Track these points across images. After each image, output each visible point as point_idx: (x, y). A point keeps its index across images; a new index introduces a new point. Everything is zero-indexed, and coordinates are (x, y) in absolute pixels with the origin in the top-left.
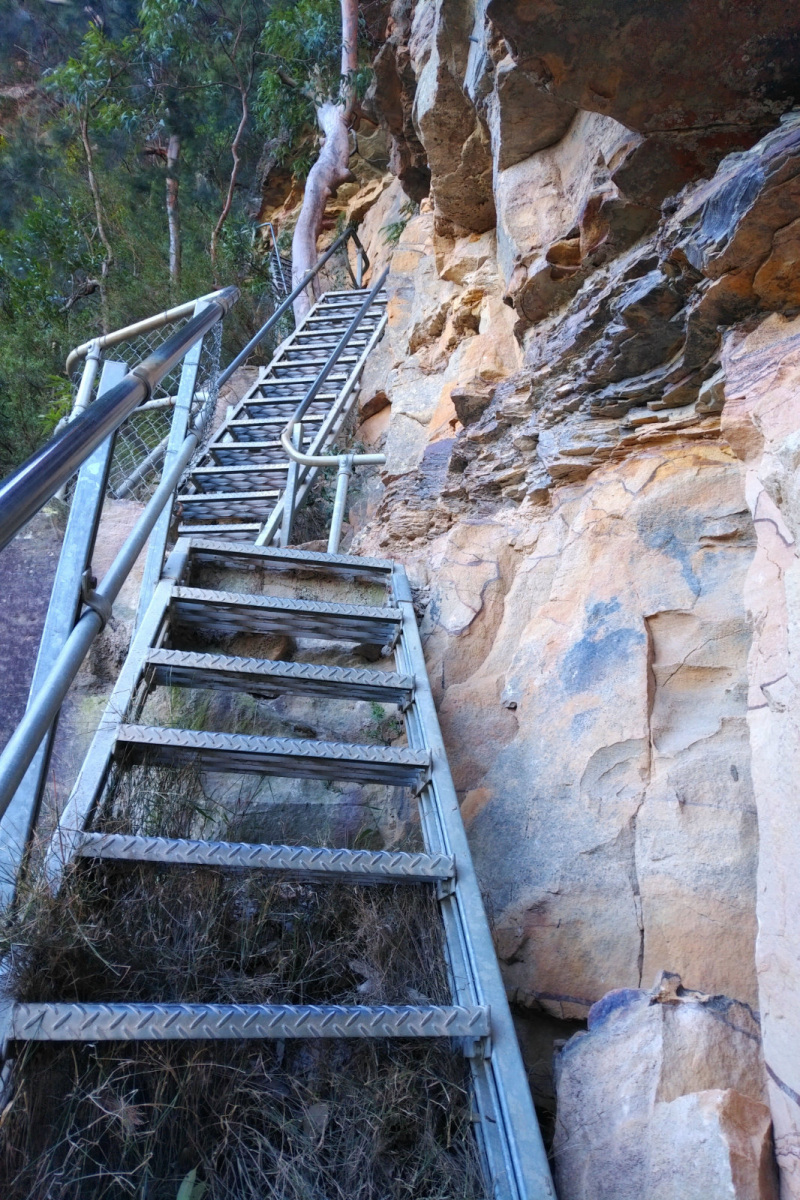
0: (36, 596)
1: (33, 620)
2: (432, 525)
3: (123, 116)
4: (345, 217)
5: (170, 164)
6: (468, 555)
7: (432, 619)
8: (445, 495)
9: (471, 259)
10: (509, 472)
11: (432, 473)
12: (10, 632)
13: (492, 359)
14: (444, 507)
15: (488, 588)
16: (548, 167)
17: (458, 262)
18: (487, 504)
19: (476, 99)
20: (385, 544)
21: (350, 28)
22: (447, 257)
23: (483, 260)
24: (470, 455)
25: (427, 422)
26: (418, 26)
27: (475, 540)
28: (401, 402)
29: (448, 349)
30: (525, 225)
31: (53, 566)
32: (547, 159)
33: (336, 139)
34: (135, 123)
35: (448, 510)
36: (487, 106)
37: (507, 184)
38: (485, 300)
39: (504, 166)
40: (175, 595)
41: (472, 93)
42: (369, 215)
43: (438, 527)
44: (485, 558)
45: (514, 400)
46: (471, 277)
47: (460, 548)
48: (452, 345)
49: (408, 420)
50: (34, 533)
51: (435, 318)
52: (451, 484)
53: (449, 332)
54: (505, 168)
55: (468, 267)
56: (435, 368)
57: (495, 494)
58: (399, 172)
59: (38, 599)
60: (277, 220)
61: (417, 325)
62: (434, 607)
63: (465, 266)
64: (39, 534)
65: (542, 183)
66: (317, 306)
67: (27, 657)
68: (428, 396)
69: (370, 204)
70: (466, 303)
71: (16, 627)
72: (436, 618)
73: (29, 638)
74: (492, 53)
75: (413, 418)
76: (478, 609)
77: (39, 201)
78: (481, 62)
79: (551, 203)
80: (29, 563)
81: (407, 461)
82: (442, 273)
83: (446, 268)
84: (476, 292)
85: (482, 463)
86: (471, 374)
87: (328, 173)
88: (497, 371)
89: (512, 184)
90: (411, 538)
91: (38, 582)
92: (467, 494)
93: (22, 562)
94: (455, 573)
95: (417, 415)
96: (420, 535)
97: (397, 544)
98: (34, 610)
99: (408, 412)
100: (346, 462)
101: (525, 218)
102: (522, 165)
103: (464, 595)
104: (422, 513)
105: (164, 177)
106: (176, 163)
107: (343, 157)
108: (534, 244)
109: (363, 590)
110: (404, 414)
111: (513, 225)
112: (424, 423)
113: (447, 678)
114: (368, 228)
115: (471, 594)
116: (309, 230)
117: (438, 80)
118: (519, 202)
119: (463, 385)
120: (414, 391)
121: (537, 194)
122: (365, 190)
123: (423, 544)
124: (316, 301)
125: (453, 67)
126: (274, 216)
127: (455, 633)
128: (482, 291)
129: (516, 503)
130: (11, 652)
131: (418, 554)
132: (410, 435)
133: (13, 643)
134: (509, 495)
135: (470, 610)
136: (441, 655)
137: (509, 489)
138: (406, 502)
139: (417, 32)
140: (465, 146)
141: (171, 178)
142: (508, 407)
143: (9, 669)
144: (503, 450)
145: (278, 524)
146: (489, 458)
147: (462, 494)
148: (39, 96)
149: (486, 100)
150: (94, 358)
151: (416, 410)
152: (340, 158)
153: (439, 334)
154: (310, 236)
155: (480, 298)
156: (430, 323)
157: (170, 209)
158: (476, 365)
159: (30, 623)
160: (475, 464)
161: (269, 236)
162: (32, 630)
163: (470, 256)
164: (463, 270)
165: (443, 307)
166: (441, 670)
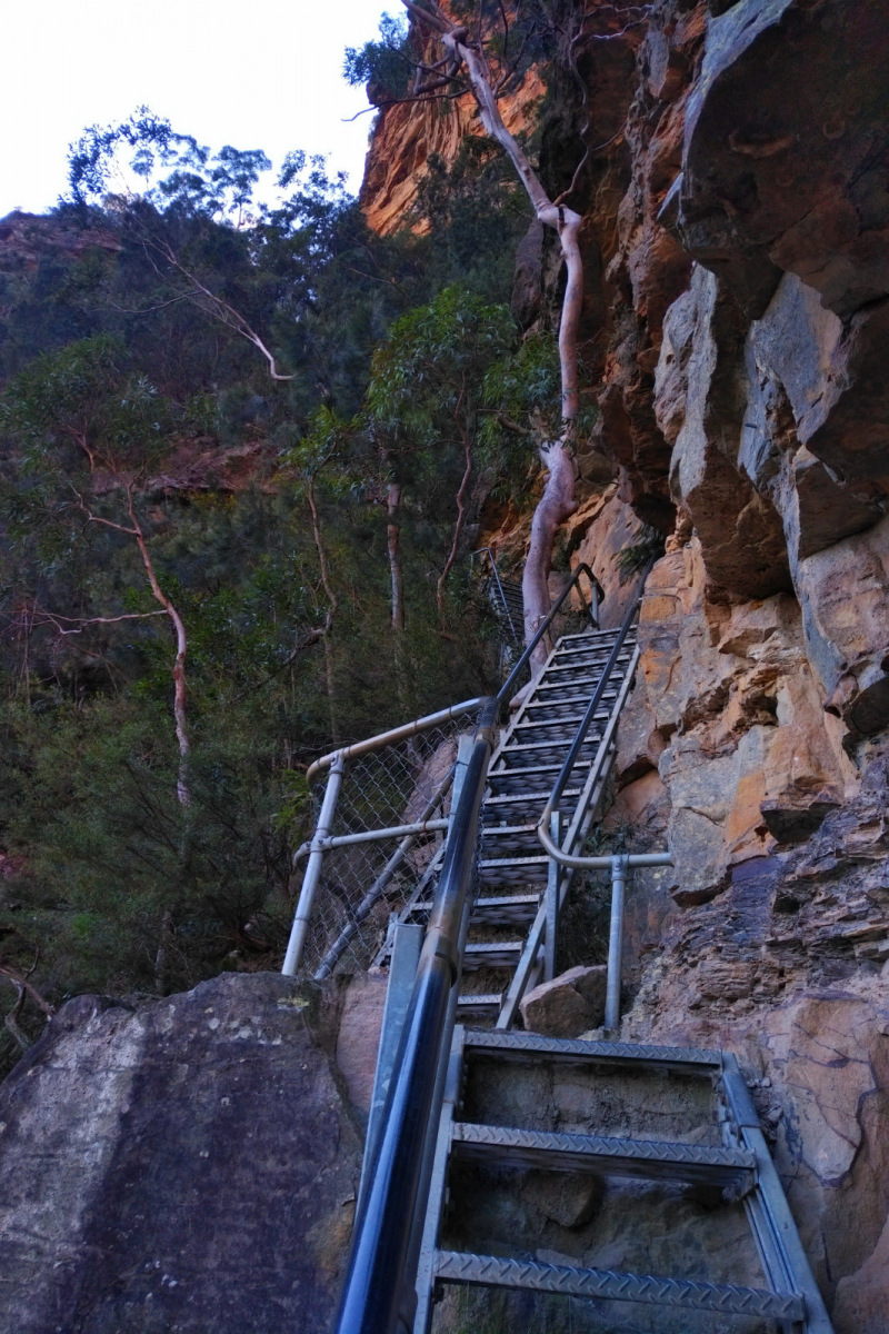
0: (287, 1129)
1: (284, 1164)
2: (757, 981)
3: (353, 486)
4: (565, 535)
5: (391, 511)
6: (826, 1046)
7: (790, 1149)
8: (772, 945)
9: (756, 630)
10: (865, 926)
11: (749, 911)
12: (257, 1182)
13: (805, 762)
14: (771, 959)
15: (866, 1106)
16: (864, 556)
17: (738, 634)
18: (834, 962)
19: (759, 480)
20: (696, 1007)
21: (569, 372)
22: (722, 626)
23: (769, 632)
24: (802, 896)
25: (721, 819)
26: (663, 389)
27: (831, 1024)
28: (683, 794)
29: (735, 729)
30: (847, 625)
31: (307, 1085)
32: (861, 546)
33: (561, 473)
34: (363, 491)
35: (777, 963)
36: (773, 488)
37: (814, 575)
38: (781, 680)
39: (804, 553)
40: (457, 1137)
41: (753, 475)
42: (592, 530)
43: (765, 985)
44: (851, 1055)
45: (858, 837)
46: (758, 651)
47: (811, 1035)
48: (741, 727)
49: (694, 816)
50: (284, 1036)
51: (714, 693)
52: (777, 929)
53: (733, 712)
54: (807, 556)
55: (752, 639)
56: (721, 749)
57: (844, 950)
58: (631, 499)
59: (291, 1134)
60: (494, 544)
61: (691, 700)
62: (789, 1130)
63: (749, 637)
64: (289, 1037)
65: (858, 574)
66: (554, 653)
67: (278, 1222)
68: (717, 786)
69: (592, 520)
70: (756, 684)
71: (263, 1175)
72: (797, 1150)
73: (279, 1193)
74: (778, 442)
75: (701, 814)
76: (857, 1141)
77: (267, 558)
78: (763, 448)
79: (876, 600)
80: (279, 1079)
81: (702, 871)
82: (720, 646)
83: (724, 640)
84: (768, 671)
85: (821, 908)
86: (782, 781)
87: (555, 509)
88: (816, 776)
89: (819, 576)
90: (732, 1000)
91: (289, 1107)
92: (805, 949)
93: (270, 1078)
94: (812, 1076)
95: (706, 810)
96: (744, 995)
97: (712, 1007)
98: (285, 1150)
99: (695, 807)
100: (620, 865)
101: (845, 618)
102: (828, 552)
103: (833, 1116)
104: (742, 965)
105: (386, 525)
106: (397, 509)
107: (569, 491)
108: (862, 649)
109: (681, 1088)
110: (689, 808)
111: (830, 626)
112: (716, 820)
113: (833, 1262)
114: (592, 543)
115: (843, 1116)
116: (539, 570)
117: (706, 458)
118: (833, 597)
119: (773, 796)
120: (698, 780)
121: (855, 588)
122: (585, 506)
123: (749, 1009)
124: (553, 647)
125: (723, 445)
126: (492, 540)
127: (832, 1182)
128: (776, 670)
129: (876, 965)
130: (257, 1215)
131: (743, 1024)
132: (700, 837)
133: (260, 1200)
134: (863, 953)
135: (845, 1145)
136: (817, 1223)
137: (865, 947)
138: (719, 950)
139: (661, 395)
140: (740, 516)
141: (393, 523)
142: (853, 846)
143: (255, 1243)
144: (850, 896)
145: (542, 939)
146: (830, 903)
147: (797, 945)
148: (264, 451)
149: (771, 482)
150: (336, 772)
151: (704, 803)
152: (566, 492)
153: (719, 709)
154: (540, 575)
155: (774, 678)
156: (708, 698)
157: (391, 553)
158: (786, 768)
159: (280, 1169)
160: (811, 909)
161: (488, 559)
162: (282, 1179)
163: (753, 628)
164: (745, 642)
165: (724, 682)
166: (822, 1247)
